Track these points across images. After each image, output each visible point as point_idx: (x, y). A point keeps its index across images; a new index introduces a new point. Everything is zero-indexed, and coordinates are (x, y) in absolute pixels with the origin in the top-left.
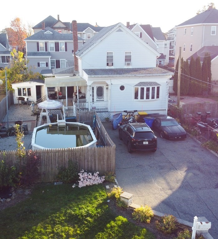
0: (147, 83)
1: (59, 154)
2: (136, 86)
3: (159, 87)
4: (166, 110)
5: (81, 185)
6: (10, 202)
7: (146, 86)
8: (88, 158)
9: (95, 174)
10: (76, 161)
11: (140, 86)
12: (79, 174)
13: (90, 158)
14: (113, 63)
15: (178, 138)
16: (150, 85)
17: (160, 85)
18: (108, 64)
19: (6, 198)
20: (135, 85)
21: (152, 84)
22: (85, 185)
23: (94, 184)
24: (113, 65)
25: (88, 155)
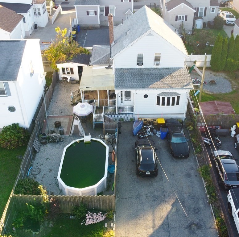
0: (168, 93)
2: (157, 95)
4: (184, 114)
7: (166, 96)
8: (95, 201)
11: (162, 95)
14: (143, 63)
16: (171, 95)
17: (180, 95)
21: (173, 94)
22: (90, 223)
23: (96, 222)
24: (142, 65)
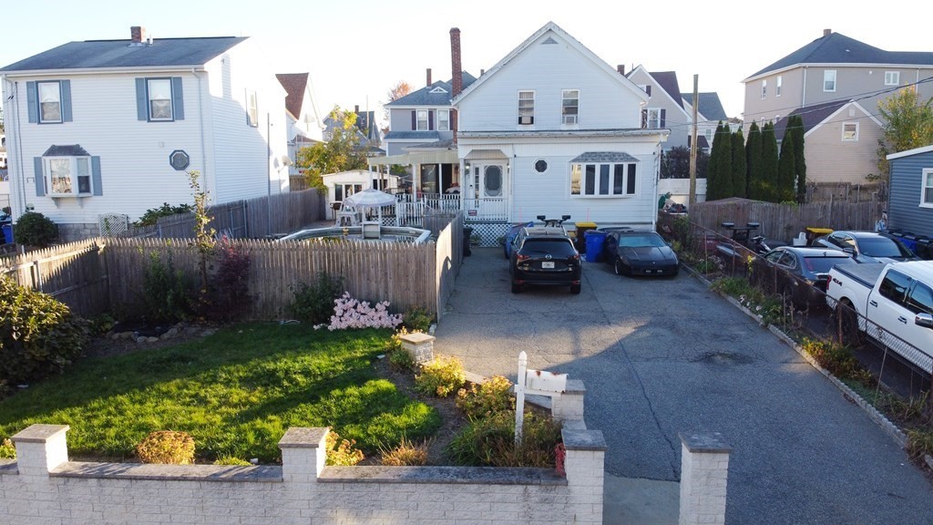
0: (603, 155)
1: (298, 254)
2: (574, 160)
3: (635, 165)
4: (651, 223)
5: (335, 323)
6: (154, 343)
7: (599, 162)
8: (369, 271)
9: (378, 306)
10: (340, 275)
12: (336, 301)
13: (372, 270)
14: (532, 118)
15: (654, 271)
16: (611, 160)
17: (636, 160)
18: (520, 122)
19: (148, 336)
20: (573, 158)
21: (617, 157)
22: (344, 326)
23: (368, 325)
24: (532, 122)
25: (368, 261)
